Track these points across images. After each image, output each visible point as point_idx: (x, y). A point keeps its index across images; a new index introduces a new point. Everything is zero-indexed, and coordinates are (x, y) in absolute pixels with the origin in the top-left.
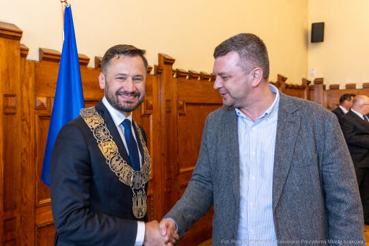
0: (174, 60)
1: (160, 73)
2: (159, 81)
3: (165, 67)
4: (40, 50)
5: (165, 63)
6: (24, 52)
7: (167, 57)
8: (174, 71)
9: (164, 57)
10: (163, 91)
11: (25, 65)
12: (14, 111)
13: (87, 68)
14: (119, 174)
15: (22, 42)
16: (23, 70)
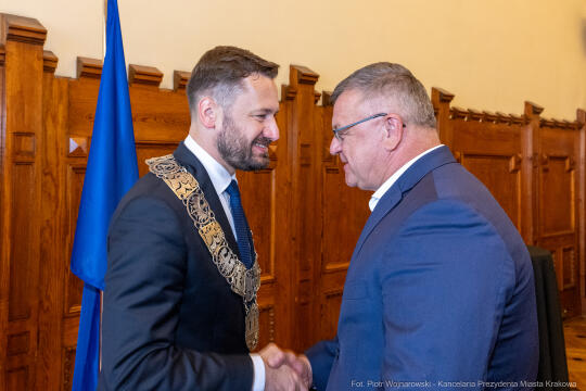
0: (317, 77)
1: (292, 99)
2: (289, 113)
3: (301, 89)
4: (79, 60)
5: (301, 81)
6: (49, 64)
7: (304, 72)
8: (318, 96)
9: (299, 72)
10: (296, 130)
11: (51, 84)
12: (30, 160)
13: (158, 90)
14: (230, 279)
15: (47, 47)
16: (47, 93)
